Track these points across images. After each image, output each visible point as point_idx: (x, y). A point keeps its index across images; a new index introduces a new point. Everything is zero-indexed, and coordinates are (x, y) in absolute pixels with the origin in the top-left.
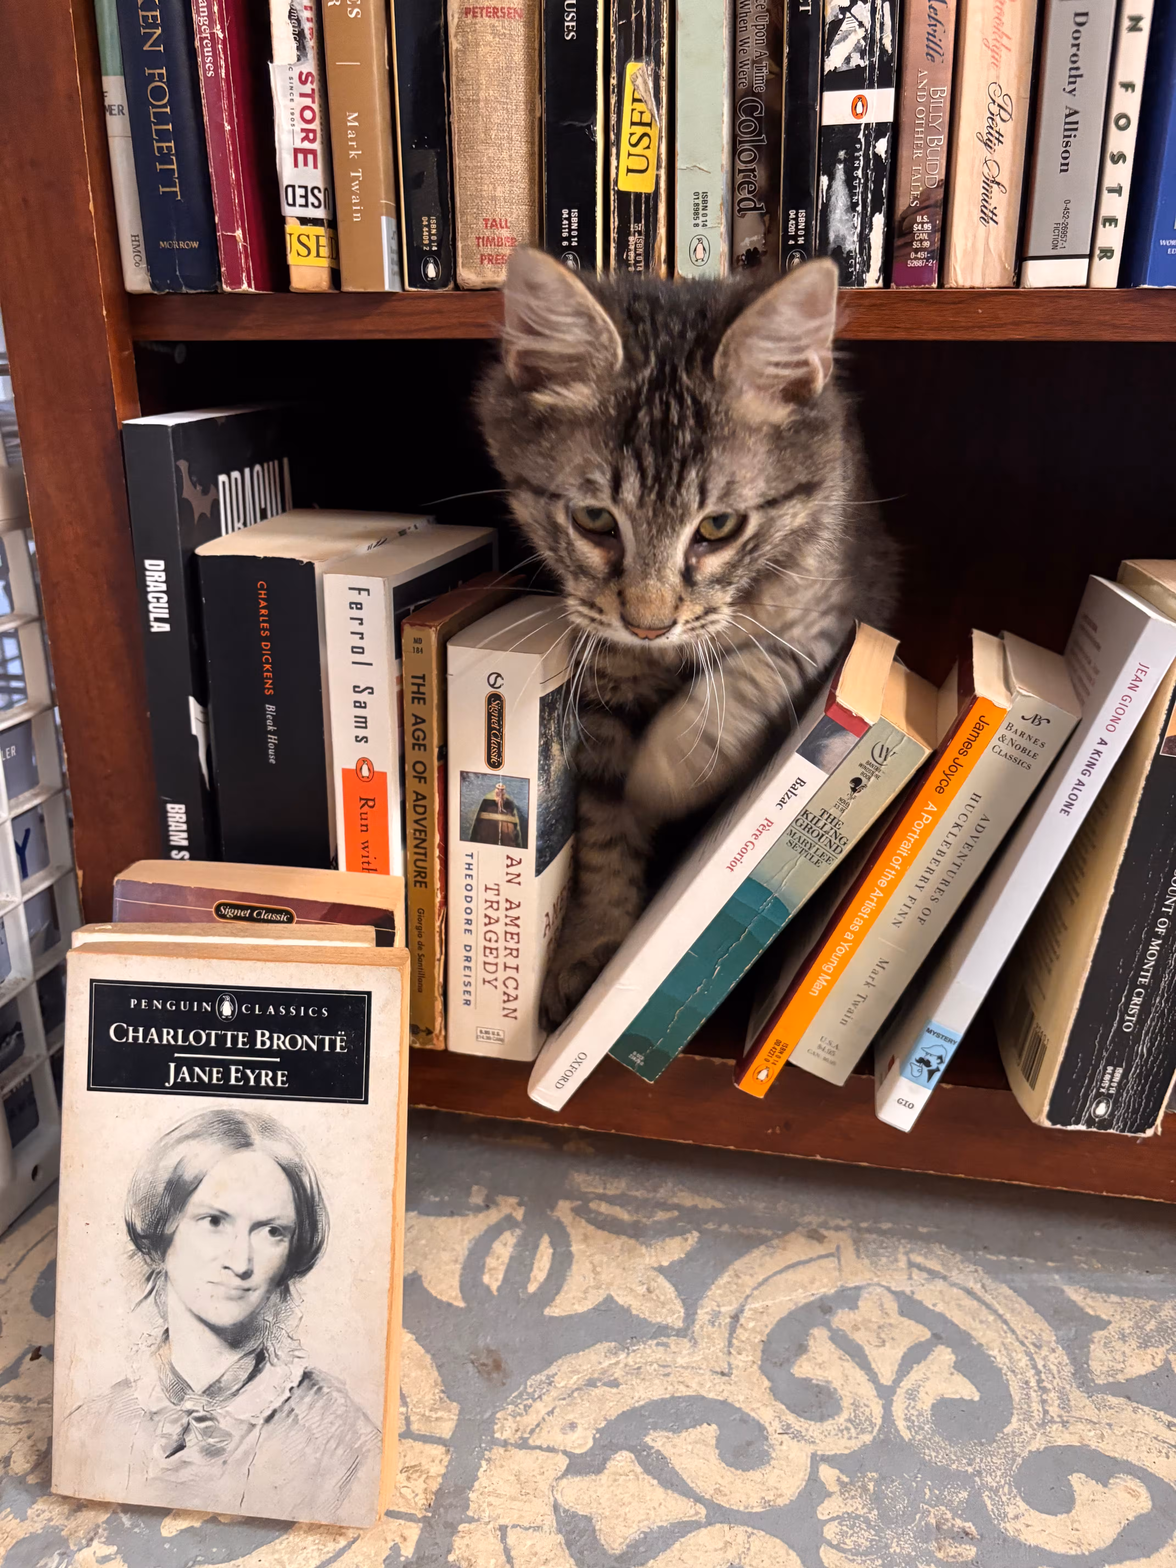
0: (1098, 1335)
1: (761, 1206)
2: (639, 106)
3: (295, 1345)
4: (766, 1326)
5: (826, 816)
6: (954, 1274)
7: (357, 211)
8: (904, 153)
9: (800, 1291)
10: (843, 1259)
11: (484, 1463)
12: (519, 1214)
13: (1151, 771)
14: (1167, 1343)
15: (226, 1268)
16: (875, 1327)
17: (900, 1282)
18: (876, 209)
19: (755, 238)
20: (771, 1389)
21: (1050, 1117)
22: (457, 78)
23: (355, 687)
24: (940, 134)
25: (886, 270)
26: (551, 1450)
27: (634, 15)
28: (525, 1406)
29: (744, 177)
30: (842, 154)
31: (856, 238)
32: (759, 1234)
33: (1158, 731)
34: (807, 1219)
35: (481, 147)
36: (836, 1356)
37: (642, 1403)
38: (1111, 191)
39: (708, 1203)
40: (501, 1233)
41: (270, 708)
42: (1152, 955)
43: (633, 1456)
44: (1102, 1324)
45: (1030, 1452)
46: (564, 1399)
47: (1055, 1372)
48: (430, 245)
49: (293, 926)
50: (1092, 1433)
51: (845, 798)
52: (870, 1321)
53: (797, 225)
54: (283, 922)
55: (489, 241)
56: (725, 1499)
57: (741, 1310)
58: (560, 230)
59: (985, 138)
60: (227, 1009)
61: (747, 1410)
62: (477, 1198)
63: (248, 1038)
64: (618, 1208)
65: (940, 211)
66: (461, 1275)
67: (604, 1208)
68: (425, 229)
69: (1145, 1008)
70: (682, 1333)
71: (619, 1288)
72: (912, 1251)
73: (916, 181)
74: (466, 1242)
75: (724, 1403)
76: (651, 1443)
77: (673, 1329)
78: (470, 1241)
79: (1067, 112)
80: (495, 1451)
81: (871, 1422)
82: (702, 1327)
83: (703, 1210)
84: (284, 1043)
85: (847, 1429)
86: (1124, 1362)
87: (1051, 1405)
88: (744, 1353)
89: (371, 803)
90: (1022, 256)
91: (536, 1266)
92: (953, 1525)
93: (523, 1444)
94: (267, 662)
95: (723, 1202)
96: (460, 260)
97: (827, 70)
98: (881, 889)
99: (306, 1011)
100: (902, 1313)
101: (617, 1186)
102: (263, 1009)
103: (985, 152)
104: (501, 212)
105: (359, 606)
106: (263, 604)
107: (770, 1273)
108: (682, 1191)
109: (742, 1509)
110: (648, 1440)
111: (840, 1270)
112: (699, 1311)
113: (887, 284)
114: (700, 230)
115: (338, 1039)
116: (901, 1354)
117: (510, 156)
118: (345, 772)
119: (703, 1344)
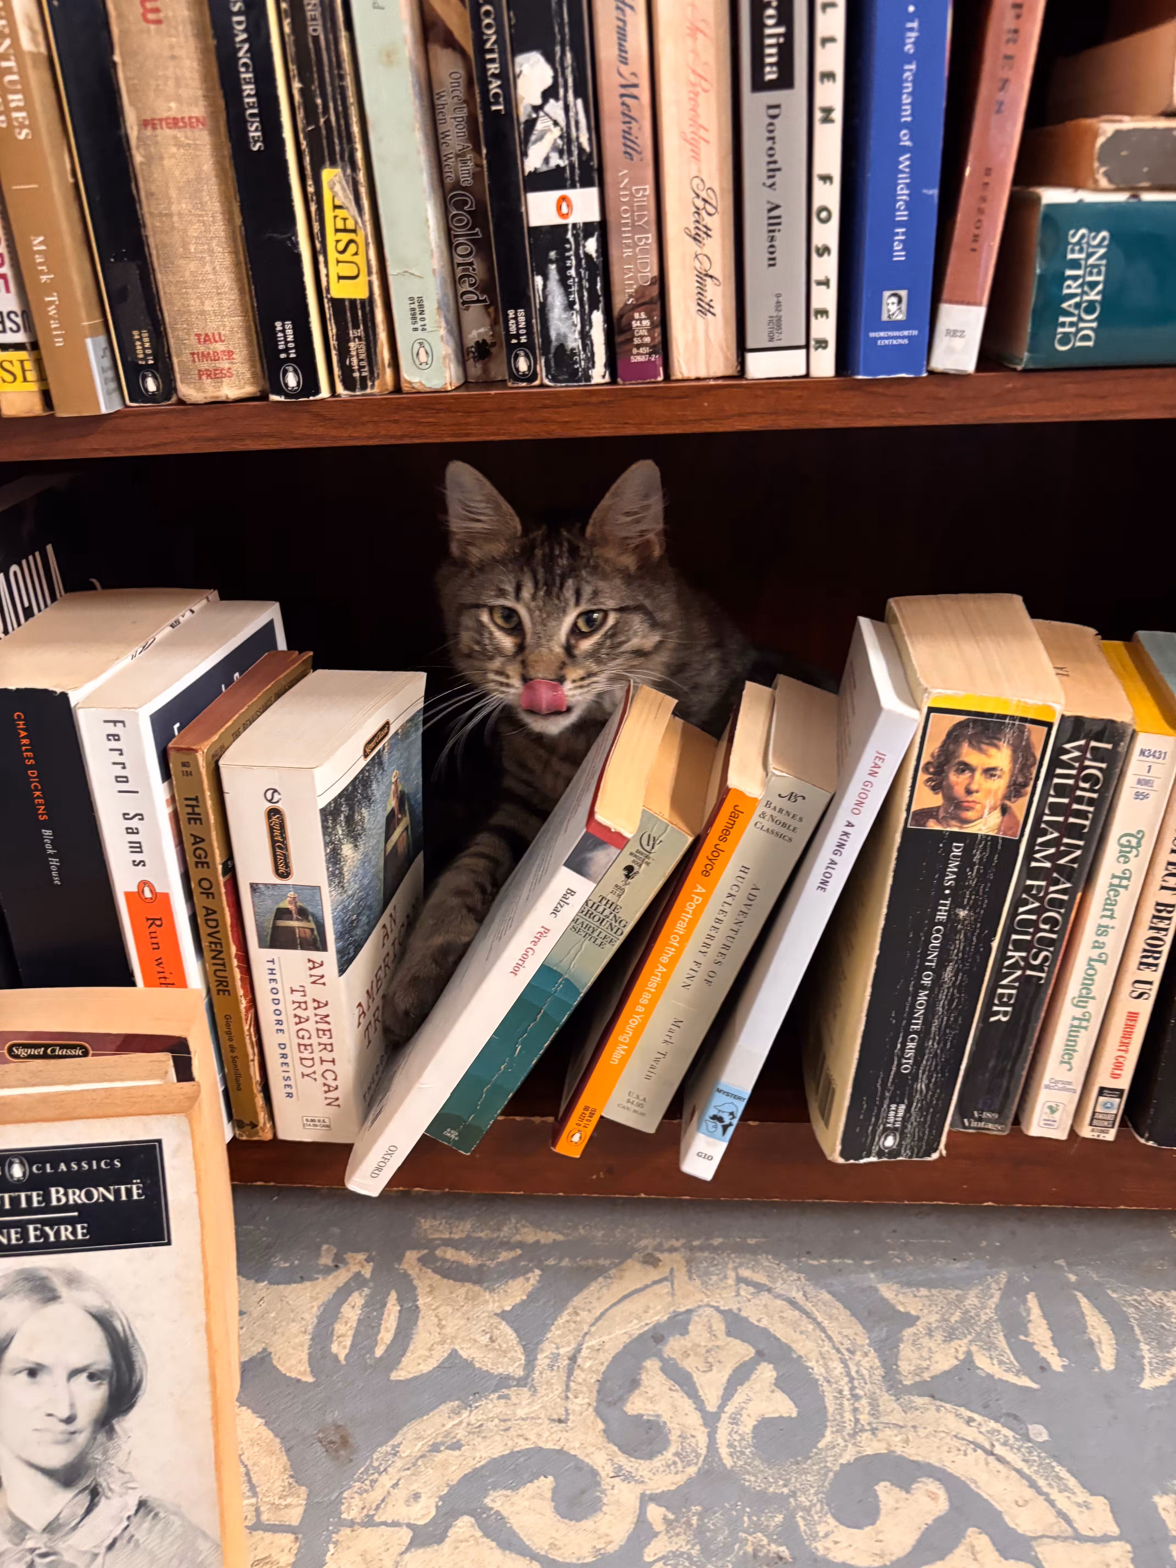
0: (908, 1332)
1: (600, 1234)
2: (341, 213)
3: (126, 1478)
4: (602, 1364)
5: (604, 902)
6: (778, 1285)
7: (58, 336)
8: (614, 252)
9: (635, 1321)
10: (676, 1282)
11: (331, 1546)
12: (367, 1272)
13: (901, 843)
14: (970, 1333)
15: (50, 1415)
16: (703, 1351)
17: (727, 1300)
18: (594, 307)
19: (482, 330)
20: (605, 1431)
21: (842, 1154)
22: (146, 192)
23: (124, 814)
24: (647, 232)
25: (611, 364)
26: (395, 1524)
27: (322, 120)
28: (372, 1481)
29: (464, 270)
30: (553, 254)
31: (577, 336)
32: (598, 1265)
33: (904, 807)
34: (643, 1243)
35: (182, 262)
36: (666, 1388)
37: (483, 1463)
38: (819, 283)
39: (548, 1237)
40: (350, 1295)
41: (47, 833)
42: (921, 1004)
43: (473, 1520)
44: (910, 1320)
45: (841, 1464)
46: (408, 1469)
47: (867, 1377)
48: (145, 359)
49: (89, 1058)
50: (898, 1439)
51: (621, 884)
52: (699, 1346)
53: (517, 323)
54: (79, 1056)
55: (205, 356)
56: (560, 1552)
57: (578, 1350)
58: (276, 342)
59: (693, 232)
60: (17, 1171)
61: (581, 1457)
62: (326, 1260)
63: (43, 1196)
64: (463, 1253)
65: (658, 306)
66: (310, 1347)
67: (450, 1254)
68: (138, 343)
69: (920, 1051)
70: (522, 1382)
71: (463, 1340)
72: (741, 1265)
73: (629, 279)
74: (315, 1309)
75: (561, 1452)
76: (491, 1505)
77: (513, 1378)
78: (319, 1308)
79: (769, 206)
80: (342, 1533)
81: (696, 1452)
82: (541, 1373)
83: (545, 1245)
84: (79, 1196)
85: (675, 1463)
86: (930, 1358)
87: (862, 1413)
88: (581, 1396)
89: (158, 923)
90: (742, 349)
91: (383, 1327)
92: (769, 1551)
93: (369, 1522)
94: (36, 789)
95: (563, 1234)
96: (178, 376)
97: (526, 173)
98: (663, 965)
99: (98, 1164)
100: (729, 1334)
101: (462, 1229)
102: (55, 1167)
103: (694, 247)
104: (212, 326)
105: (116, 737)
106: (23, 734)
107: (607, 1306)
108: (524, 1226)
109: (574, 1561)
110: (487, 1501)
111: (673, 1295)
112: (539, 1357)
113: (613, 381)
114: (420, 334)
115: (134, 1187)
116: (727, 1377)
117: (214, 268)
118: (128, 895)
119: (542, 1391)
